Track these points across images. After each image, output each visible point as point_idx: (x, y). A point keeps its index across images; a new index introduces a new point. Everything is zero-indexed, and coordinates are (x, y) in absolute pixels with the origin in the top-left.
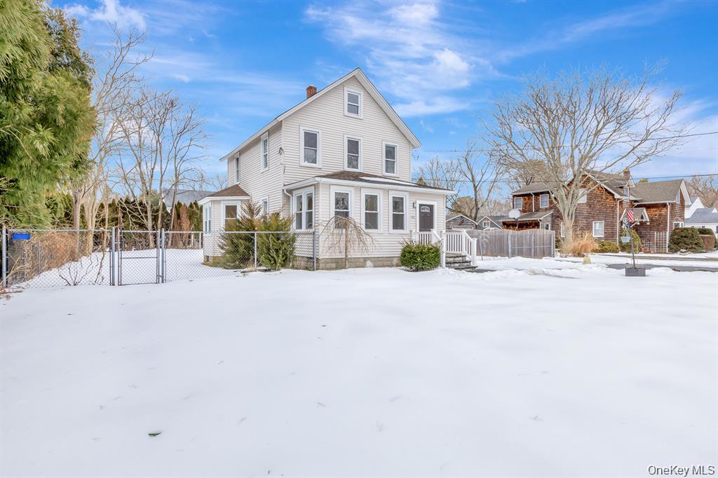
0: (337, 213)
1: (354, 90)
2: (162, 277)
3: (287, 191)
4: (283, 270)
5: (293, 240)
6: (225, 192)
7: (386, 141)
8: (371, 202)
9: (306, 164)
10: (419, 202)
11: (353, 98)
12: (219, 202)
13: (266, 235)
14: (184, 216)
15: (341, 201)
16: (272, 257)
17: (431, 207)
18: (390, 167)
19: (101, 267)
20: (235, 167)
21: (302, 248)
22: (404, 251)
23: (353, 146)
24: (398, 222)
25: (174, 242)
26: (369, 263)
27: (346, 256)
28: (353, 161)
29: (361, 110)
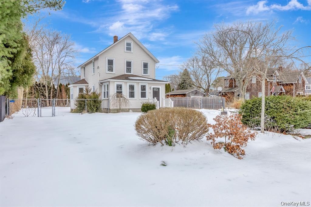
0: (117, 92)
1: (129, 41)
2: (54, 114)
3: (101, 83)
4: (96, 113)
5: (101, 102)
6: (79, 82)
7: (143, 61)
8: (132, 87)
9: (109, 72)
10: (152, 87)
11: (129, 45)
12: (76, 86)
13: (90, 100)
14: (63, 90)
15: (119, 87)
16: (92, 108)
17: (159, 89)
18: (145, 71)
19: (35, 111)
20: (84, 71)
21: (104, 105)
22: (143, 106)
23: (129, 64)
24: (143, 95)
25: (58, 103)
26: (131, 111)
27: (120, 108)
28: (129, 70)
29: (132, 49)
